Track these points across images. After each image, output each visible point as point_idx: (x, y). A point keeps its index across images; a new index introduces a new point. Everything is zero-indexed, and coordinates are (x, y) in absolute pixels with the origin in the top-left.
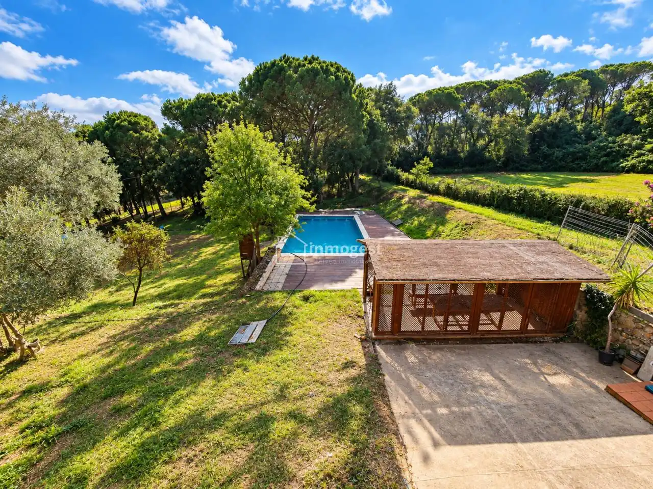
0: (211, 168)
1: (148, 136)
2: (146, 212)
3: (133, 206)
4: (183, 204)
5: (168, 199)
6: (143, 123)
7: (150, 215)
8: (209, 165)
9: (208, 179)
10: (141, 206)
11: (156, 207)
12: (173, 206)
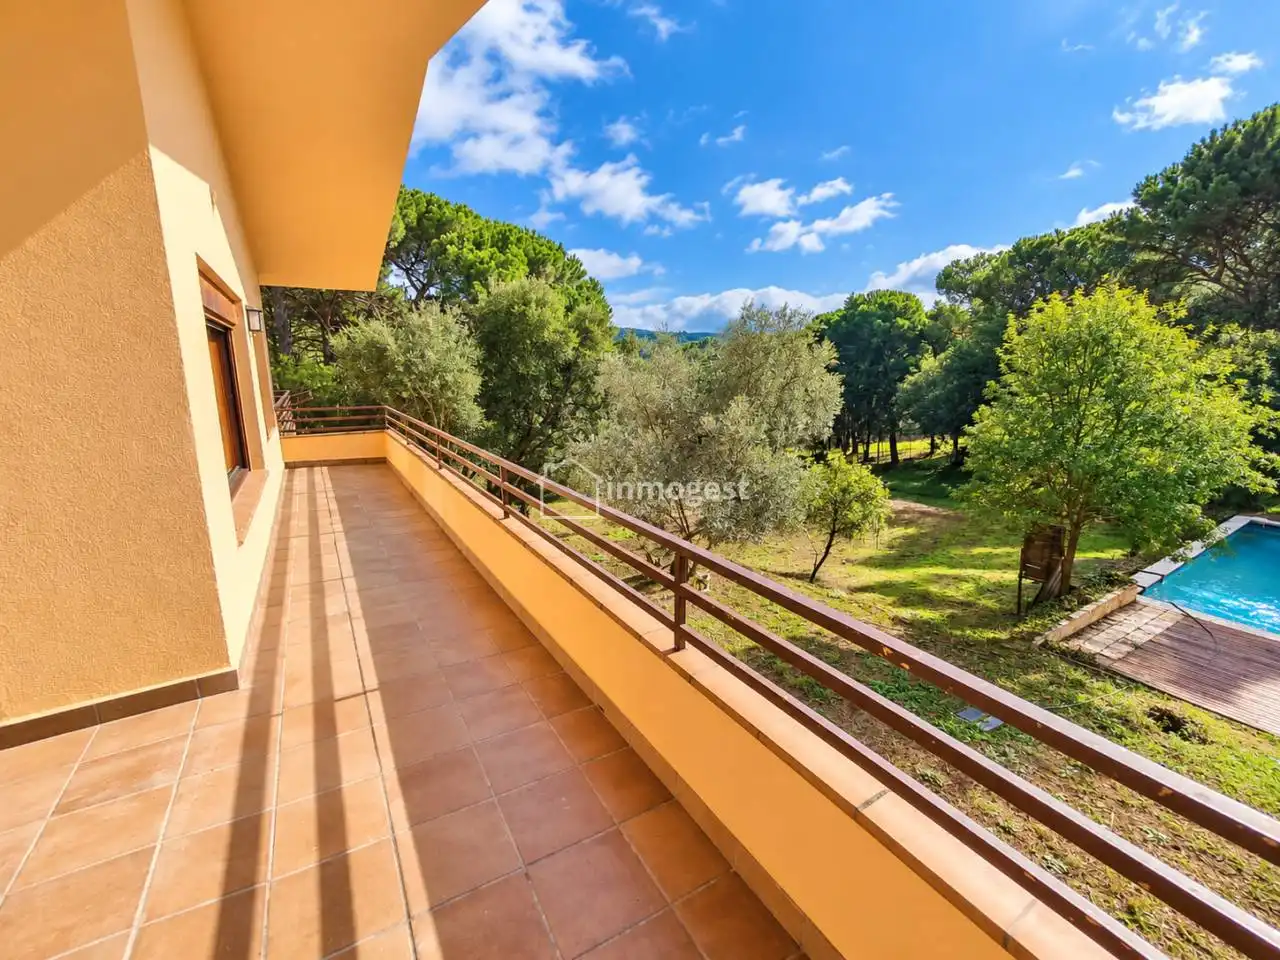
0: (998, 382)
1: (903, 326)
2: (866, 453)
3: (851, 440)
4: (934, 446)
5: (909, 435)
6: (900, 305)
7: (873, 459)
8: (997, 375)
9: (988, 403)
10: (862, 441)
11: (886, 446)
12: (914, 448)
